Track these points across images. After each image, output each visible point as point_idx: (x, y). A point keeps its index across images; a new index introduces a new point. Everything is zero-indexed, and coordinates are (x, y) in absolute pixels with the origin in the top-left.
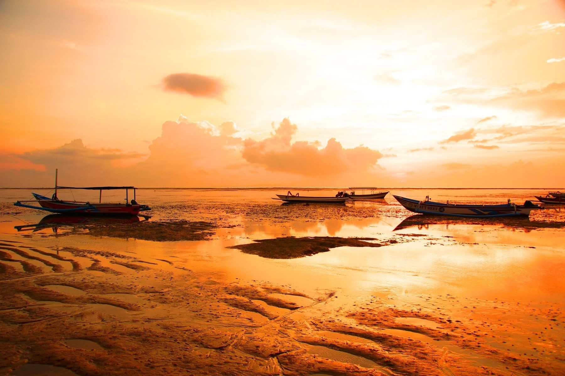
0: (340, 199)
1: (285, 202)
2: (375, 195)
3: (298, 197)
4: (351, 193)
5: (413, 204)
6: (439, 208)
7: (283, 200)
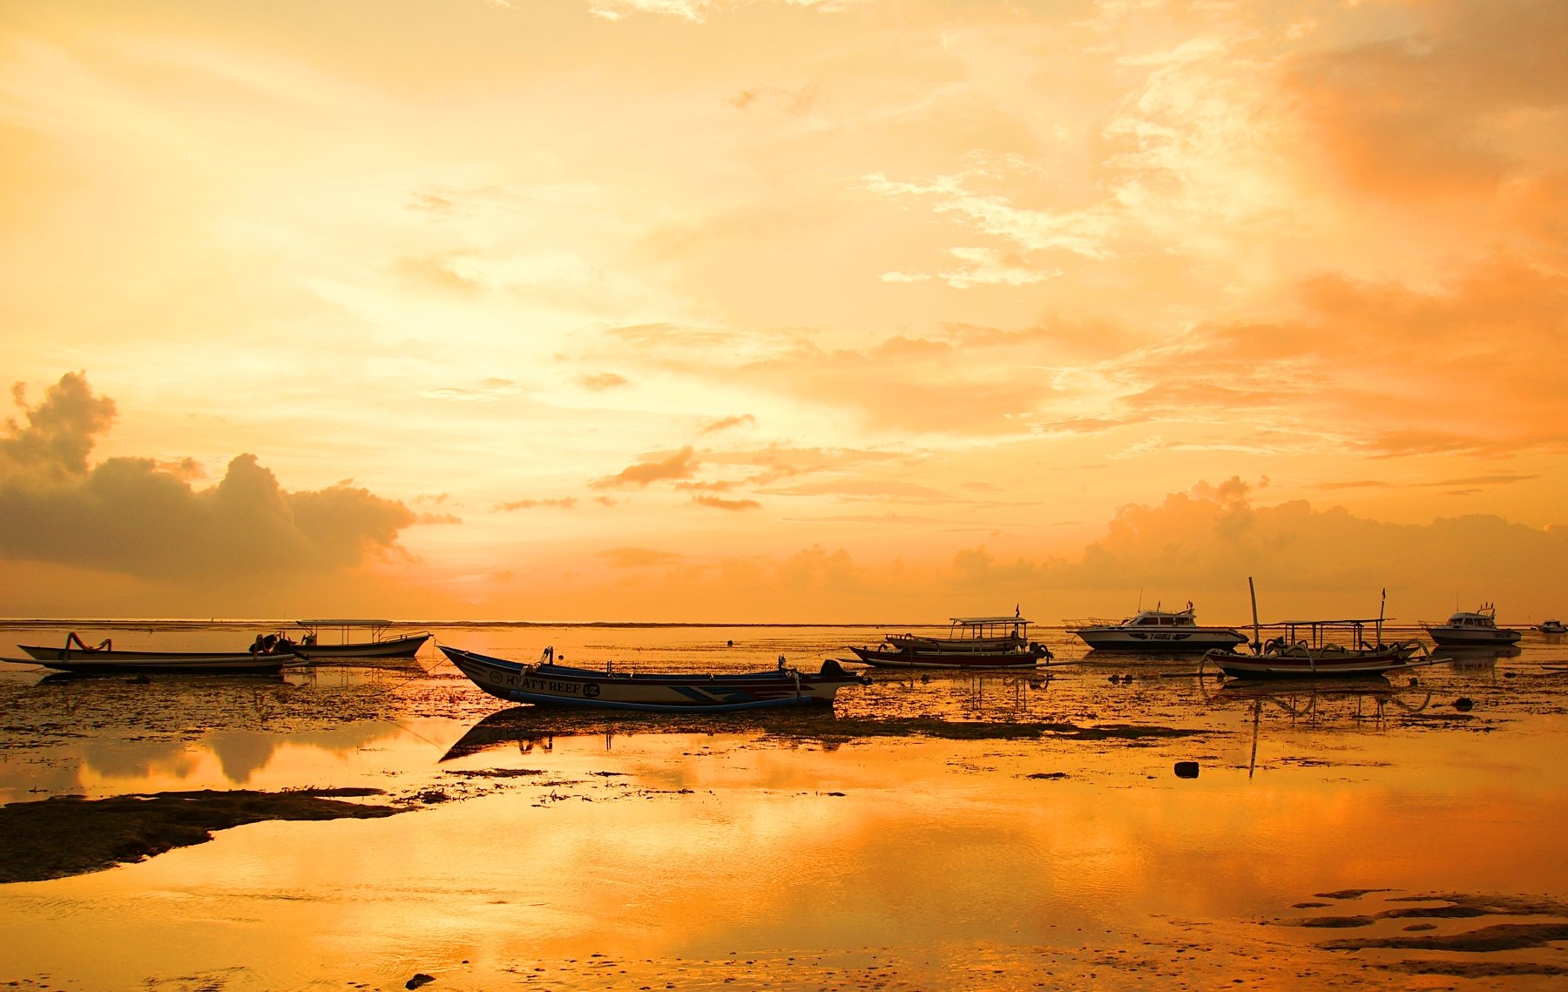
0: (265, 661)
1: (54, 671)
2: (385, 645)
3: (109, 652)
4: (304, 638)
5: (503, 673)
6: (582, 685)
7: (48, 665)
